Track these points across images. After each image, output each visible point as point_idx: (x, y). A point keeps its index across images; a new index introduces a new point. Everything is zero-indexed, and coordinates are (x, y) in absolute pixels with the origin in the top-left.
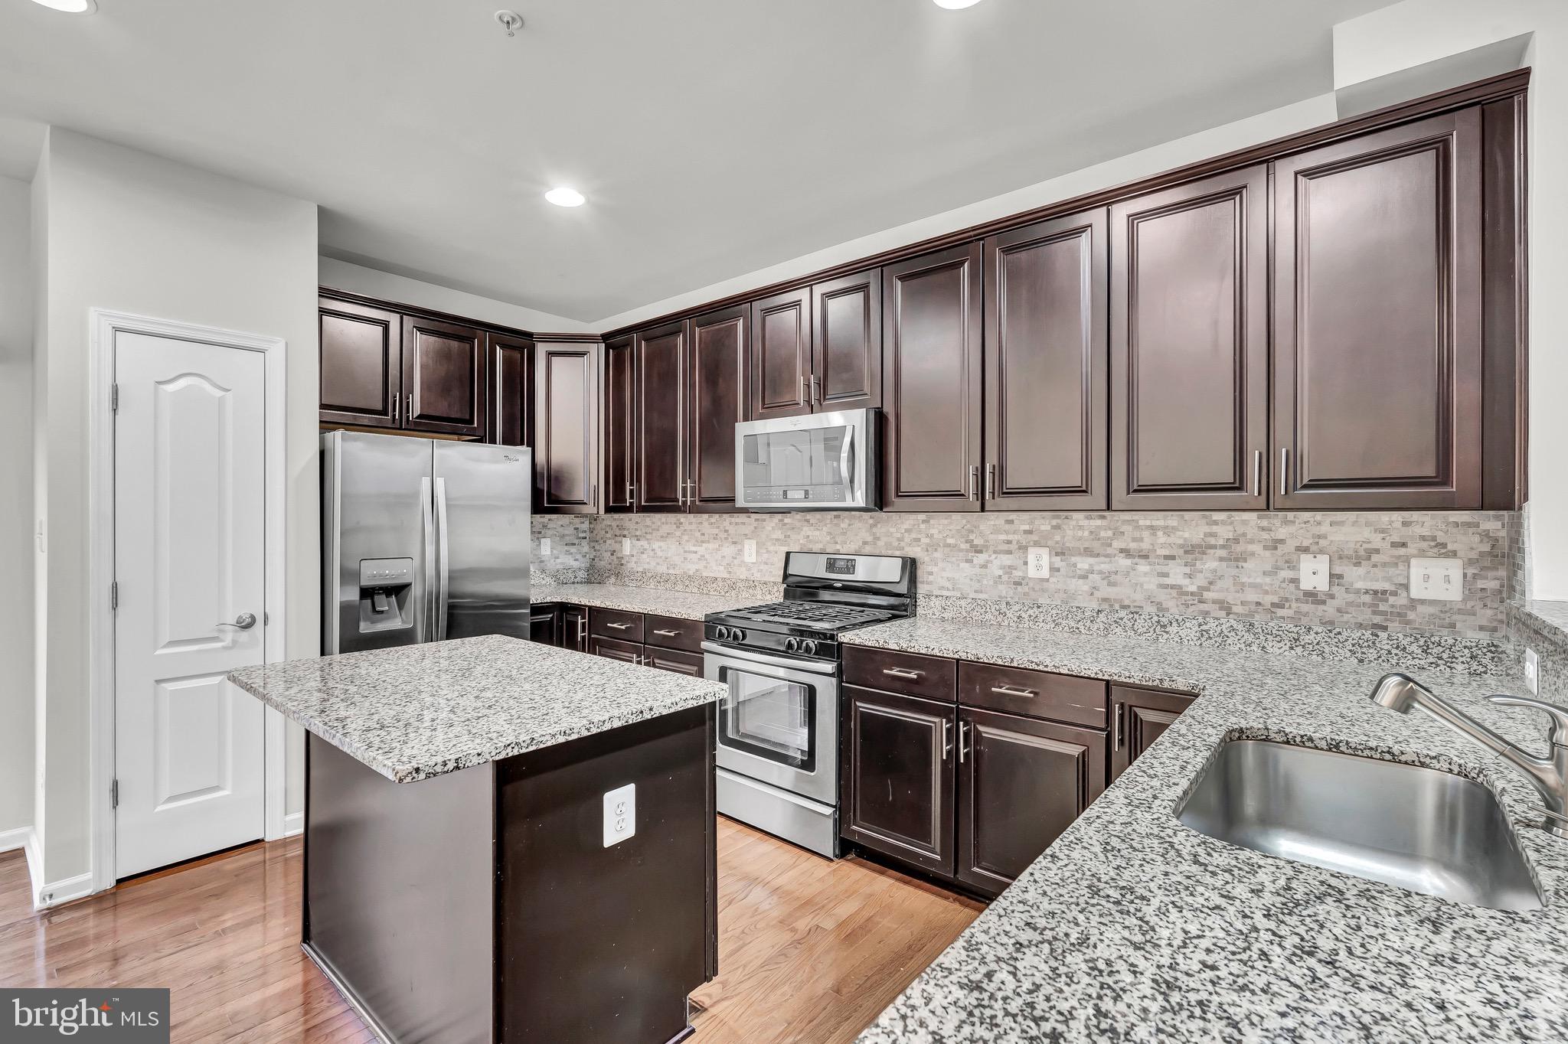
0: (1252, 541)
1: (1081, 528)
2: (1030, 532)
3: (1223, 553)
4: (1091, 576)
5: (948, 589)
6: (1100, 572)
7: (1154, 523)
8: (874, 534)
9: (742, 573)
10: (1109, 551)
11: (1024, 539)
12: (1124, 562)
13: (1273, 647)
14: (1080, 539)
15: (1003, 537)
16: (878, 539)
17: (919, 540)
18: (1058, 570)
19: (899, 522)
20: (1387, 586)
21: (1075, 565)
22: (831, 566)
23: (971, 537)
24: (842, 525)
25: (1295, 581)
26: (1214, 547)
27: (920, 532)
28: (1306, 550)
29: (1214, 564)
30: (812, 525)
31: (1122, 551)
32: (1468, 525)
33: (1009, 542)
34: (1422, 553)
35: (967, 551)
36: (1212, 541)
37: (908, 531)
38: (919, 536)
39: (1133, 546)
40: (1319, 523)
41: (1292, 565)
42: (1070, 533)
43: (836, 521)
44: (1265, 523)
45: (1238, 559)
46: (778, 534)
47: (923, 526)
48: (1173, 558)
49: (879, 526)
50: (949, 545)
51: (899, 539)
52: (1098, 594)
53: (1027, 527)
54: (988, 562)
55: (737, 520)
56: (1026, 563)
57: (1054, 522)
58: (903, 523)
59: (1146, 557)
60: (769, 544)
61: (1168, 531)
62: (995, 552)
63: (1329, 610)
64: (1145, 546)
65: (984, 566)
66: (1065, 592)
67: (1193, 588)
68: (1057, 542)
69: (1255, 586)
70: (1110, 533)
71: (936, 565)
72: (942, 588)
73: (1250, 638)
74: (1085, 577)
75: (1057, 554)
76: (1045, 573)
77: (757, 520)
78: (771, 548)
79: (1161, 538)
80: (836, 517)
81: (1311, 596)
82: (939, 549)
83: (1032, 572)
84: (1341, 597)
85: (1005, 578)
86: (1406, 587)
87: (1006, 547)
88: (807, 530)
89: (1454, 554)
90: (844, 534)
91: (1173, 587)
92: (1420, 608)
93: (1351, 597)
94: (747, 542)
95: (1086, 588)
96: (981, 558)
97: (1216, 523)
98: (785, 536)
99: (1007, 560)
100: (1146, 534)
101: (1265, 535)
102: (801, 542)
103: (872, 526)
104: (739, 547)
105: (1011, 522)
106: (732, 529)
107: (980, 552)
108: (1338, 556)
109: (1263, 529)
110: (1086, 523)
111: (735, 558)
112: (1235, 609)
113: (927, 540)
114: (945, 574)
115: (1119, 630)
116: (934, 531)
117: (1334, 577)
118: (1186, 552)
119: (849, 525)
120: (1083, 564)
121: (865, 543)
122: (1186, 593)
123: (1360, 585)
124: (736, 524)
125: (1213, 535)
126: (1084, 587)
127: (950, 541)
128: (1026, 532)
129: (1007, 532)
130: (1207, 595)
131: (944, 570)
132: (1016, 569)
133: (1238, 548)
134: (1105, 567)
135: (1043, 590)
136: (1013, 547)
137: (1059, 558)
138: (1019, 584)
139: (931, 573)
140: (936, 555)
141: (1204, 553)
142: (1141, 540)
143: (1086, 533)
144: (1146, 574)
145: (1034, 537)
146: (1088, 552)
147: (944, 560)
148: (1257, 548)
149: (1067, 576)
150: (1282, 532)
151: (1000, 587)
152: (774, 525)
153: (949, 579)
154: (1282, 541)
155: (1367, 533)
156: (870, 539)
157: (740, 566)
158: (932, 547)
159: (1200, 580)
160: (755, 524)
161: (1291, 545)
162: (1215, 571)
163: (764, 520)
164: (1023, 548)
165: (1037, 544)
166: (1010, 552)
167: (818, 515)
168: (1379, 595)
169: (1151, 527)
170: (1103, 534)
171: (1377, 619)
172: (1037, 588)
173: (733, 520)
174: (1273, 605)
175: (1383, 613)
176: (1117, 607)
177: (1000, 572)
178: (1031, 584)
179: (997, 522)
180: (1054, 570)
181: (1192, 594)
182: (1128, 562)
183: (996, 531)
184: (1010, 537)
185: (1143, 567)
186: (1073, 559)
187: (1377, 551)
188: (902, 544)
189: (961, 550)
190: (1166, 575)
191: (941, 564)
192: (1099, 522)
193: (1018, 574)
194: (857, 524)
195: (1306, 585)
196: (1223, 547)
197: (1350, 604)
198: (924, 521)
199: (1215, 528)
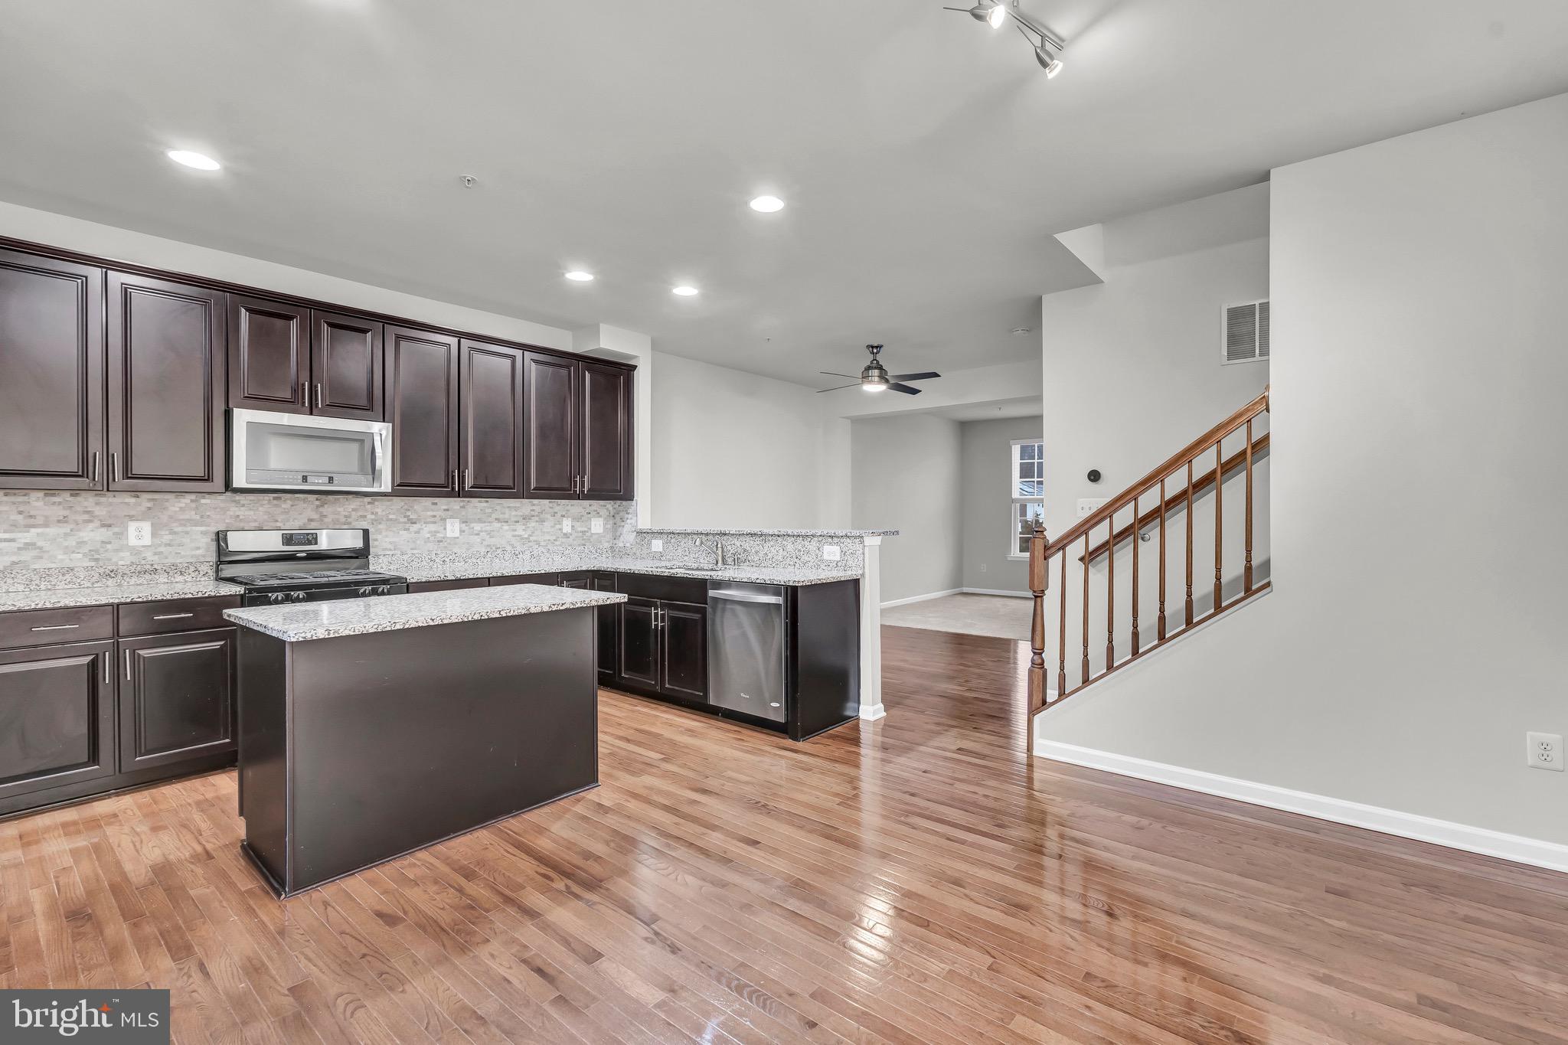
0: (546, 513)
1: (476, 507)
2: (448, 510)
3: (537, 519)
4: (481, 534)
5: (391, 550)
6: (486, 531)
7: (511, 505)
8: (321, 513)
9: (124, 559)
10: (490, 519)
11: (443, 514)
12: (497, 525)
13: (556, 558)
14: (475, 514)
15: (430, 513)
16: (325, 516)
17: (365, 516)
18: (464, 531)
19: (347, 503)
20: (586, 529)
21: (473, 528)
22: (288, 540)
23: (409, 513)
24: (284, 506)
25: (561, 529)
26: (533, 516)
27: (366, 510)
28: (563, 516)
29: (533, 524)
30: (243, 505)
31: (496, 519)
32: (604, 506)
33: (435, 516)
34: (594, 517)
35: (405, 523)
36: (533, 513)
37: (353, 510)
38: (365, 514)
39: (501, 516)
40: (568, 505)
41: (560, 523)
42: (470, 510)
43: (275, 502)
44: (551, 505)
45: (542, 521)
46: (192, 515)
47: (369, 506)
48: (518, 522)
49: (326, 506)
50: (391, 519)
51: (346, 516)
52: (485, 543)
53: (445, 507)
54: (420, 529)
55: (110, 500)
56: (445, 529)
57: (462, 504)
58: (349, 504)
59: (507, 522)
60: (175, 524)
61: (516, 509)
62: (425, 523)
63: (571, 539)
64: (507, 516)
65: (417, 532)
66: (468, 543)
67: (526, 536)
68: (463, 516)
69: (548, 533)
70: (490, 510)
71: (380, 533)
72: (386, 549)
73: (548, 555)
74: (478, 534)
75: (463, 522)
76: (457, 534)
77: (150, 500)
78: (180, 529)
79: (514, 513)
80: (275, 498)
81: (566, 536)
82: (383, 522)
83: (449, 534)
84: (575, 535)
85: (432, 539)
86: (590, 529)
87: (433, 519)
88: (234, 510)
89: (601, 516)
90: (287, 513)
91: (518, 536)
92: (594, 537)
93: (576, 534)
94: (132, 526)
95: (479, 540)
96: (415, 527)
97: (534, 505)
98: (202, 517)
99: (433, 528)
100: (507, 511)
101: (551, 510)
102: (227, 521)
103: (318, 507)
104: (116, 530)
105: (436, 504)
106: (100, 511)
107: (415, 523)
108: (574, 519)
109: (551, 508)
110: (478, 505)
111: (110, 543)
112: (542, 544)
113: (373, 517)
114: (387, 539)
115: (497, 560)
116: (379, 511)
117: (573, 526)
118: (524, 519)
119: (292, 506)
120: (477, 527)
121: (311, 520)
122: (522, 539)
123: (579, 529)
124: (111, 504)
125: (533, 510)
126: (477, 539)
127: (391, 517)
128: (445, 510)
129: (433, 510)
130: (531, 538)
131: (387, 536)
132: (439, 533)
133: (542, 516)
134: (488, 528)
135: (456, 544)
136: (437, 519)
137: (464, 525)
138: (441, 541)
139: (376, 540)
140: (380, 526)
141: (530, 519)
142: (504, 514)
143: (479, 510)
144: (507, 531)
145: (450, 513)
146: (480, 521)
147: (387, 530)
148: (549, 516)
149: (470, 535)
150: (557, 509)
151: (429, 544)
152: (183, 505)
153: (391, 543)
154: (557, 513)
155: (581, 509)
156: (316, 516)
157: (117, 551)
158: (377, 521)
159: (529, 532)
160: (149, 505)
161: (559, 514)
162: (534, 527)
163: (167, 500)
164: (444, 520)
165: (452, 517)
166: (435, 523)
167: (251, 497)
168: (584, 532)
169: (509, 507)
170: (487, 511)
171: (583, 542)
172: (452, 543)
173: (103, 499)
174: (555, 540)
175: (584, 540)
176: (494, 548)
177: (428, 535)
178: (449, 541)
179: (427, 504)
180: (462, 531)
181: (526, 538)
182: (499, 525)
183: (426, 509)
184: (434, 513)
185: (506, 527)
186: (472, 525)
187: (583, 516)
188: (349, 520)
189: (399, 523)
190: (515, 530)
191: (384, 533)
192: (485, 504)
193: (440, 535)
194: (301, 505)
195: (564, 531)
196: (537, 516)
197: (576, 537)
198: (369, 503)
199: (534, 508)
